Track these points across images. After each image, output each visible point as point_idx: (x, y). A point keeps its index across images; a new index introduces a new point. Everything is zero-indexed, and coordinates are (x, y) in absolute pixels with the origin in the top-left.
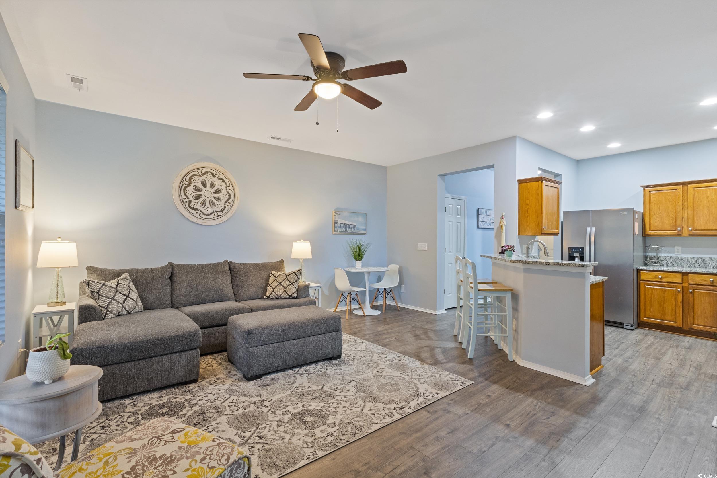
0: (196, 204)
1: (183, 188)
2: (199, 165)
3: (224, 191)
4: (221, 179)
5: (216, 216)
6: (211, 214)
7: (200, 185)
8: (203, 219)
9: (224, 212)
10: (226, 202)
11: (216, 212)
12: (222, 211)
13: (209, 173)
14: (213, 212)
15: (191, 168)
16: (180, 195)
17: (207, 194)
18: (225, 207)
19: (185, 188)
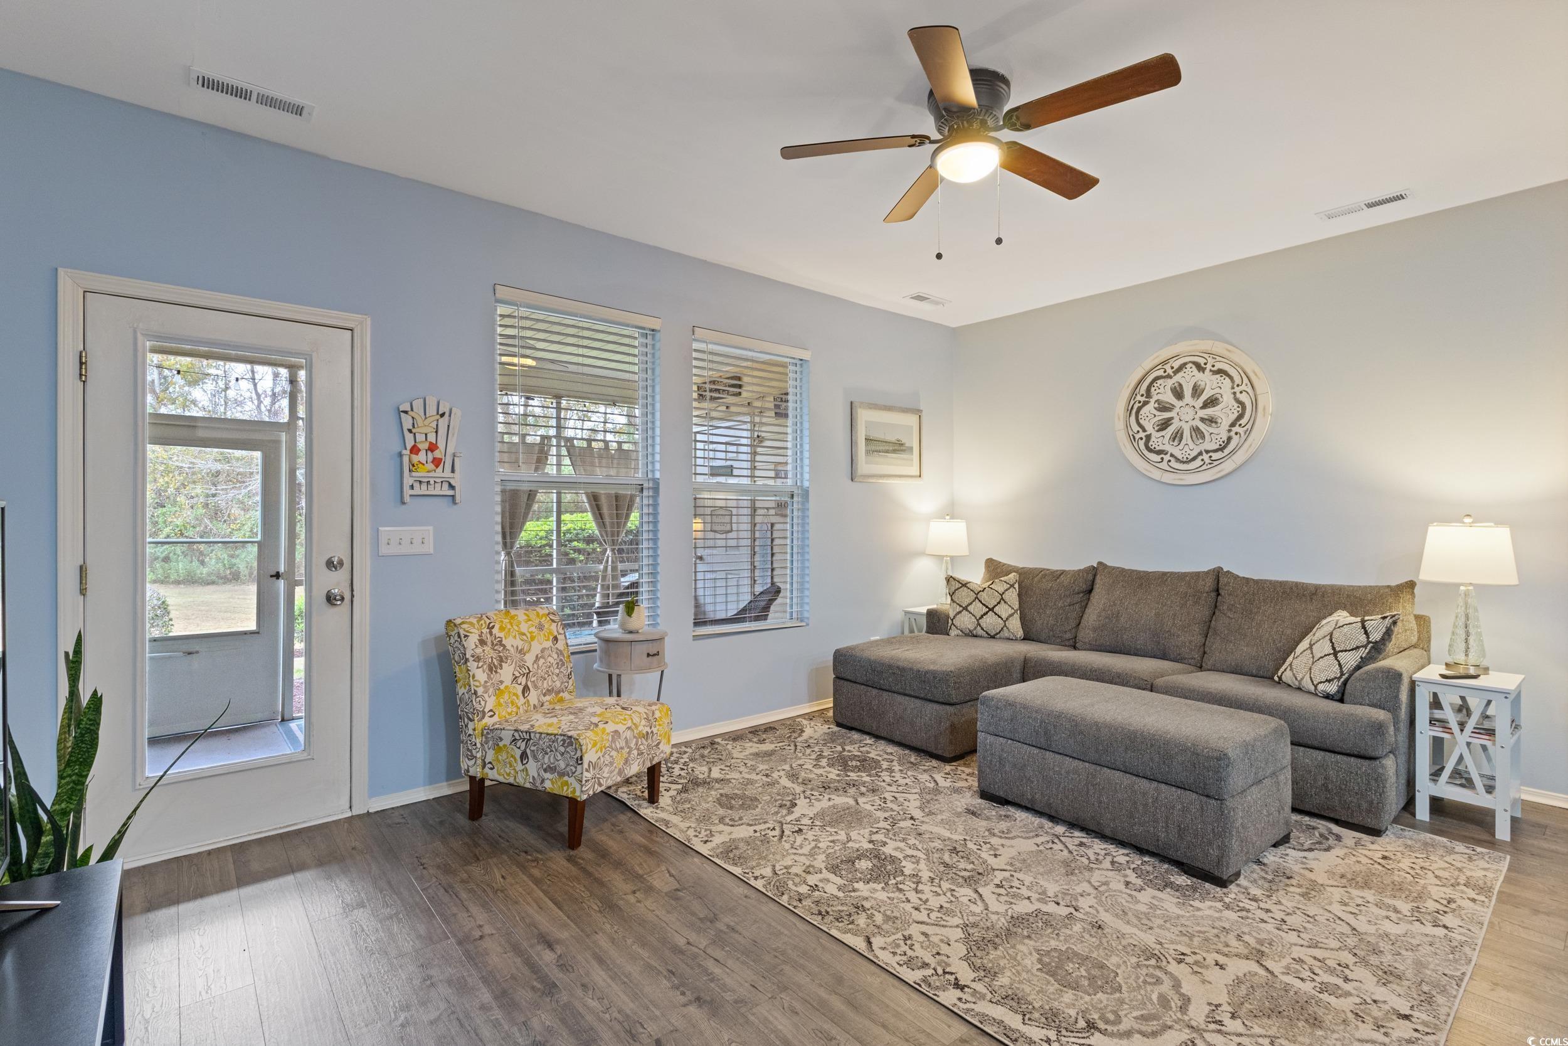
0: (1161, 440)
1: (1134, 411)
2: (1165, 354)
3: (1227, 399)
4: (1220, 372)
5: (1207, 461)
6: (1194, 459)
7: (1169, 398)
8: (1175, 471)
9: (1227, 451)
10: (1233, 425)
11: (1207, 452)
12: (1221, 449)
13: (1188, 366)
14: (1200, 454)
15: (1148, 365)
16: (1128, 426)
17: (1186, 414)
18: (1229, 439)
19: (1139, 409)
